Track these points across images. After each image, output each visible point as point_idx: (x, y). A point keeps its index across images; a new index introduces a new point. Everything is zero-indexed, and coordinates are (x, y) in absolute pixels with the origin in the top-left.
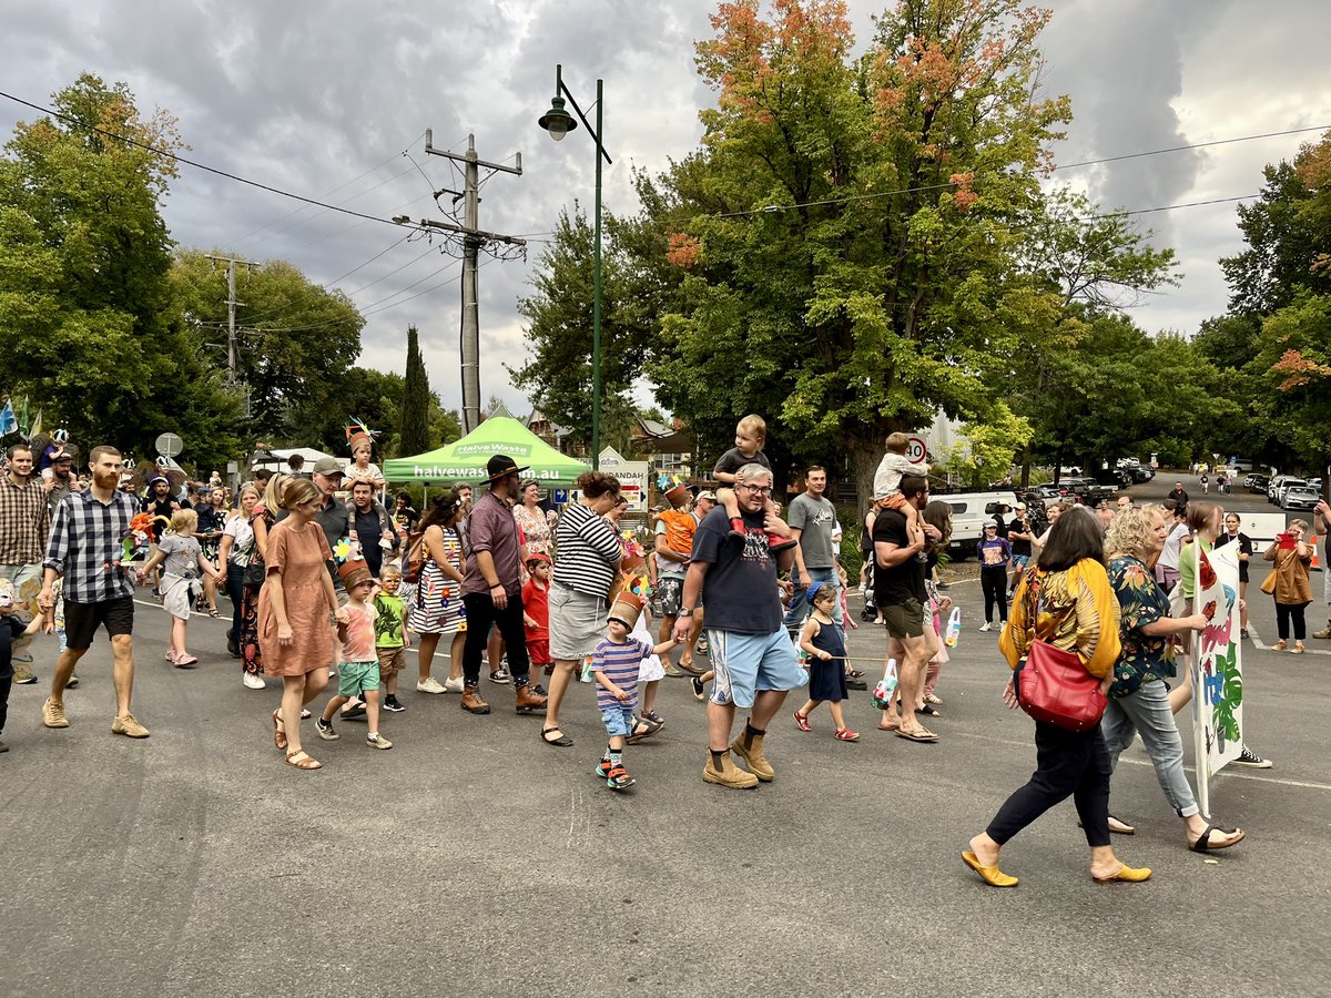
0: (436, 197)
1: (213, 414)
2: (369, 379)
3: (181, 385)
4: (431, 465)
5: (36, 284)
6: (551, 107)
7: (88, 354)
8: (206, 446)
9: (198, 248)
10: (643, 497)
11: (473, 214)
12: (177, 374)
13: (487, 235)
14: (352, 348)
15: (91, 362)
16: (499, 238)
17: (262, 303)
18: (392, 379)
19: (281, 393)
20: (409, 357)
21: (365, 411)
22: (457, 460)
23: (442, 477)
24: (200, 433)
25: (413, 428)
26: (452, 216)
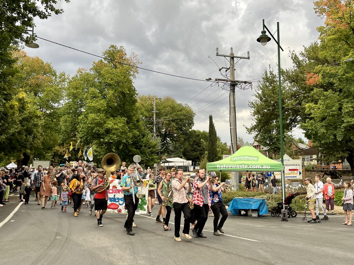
0: (220, 70)
1: (149, 148)
2: (197, 133)
3: (140, 139)
4: (223, 164)
5: (99, 111)
6: (261, 34)
7: (113, 132)
8: (147, 159)
9: (144, 95)
10: (300, 173)
11: (233, 74)
12: (139, 136)
13: (238, 82)
14: (191, 124)
15: (114, 134)
16: (242, 82)
17: (163, 111)
18: (204, 133)
19: (169, 139)
20: (210, 125)
21: (196, 144)
22: (232, 162)
23: (227, 169)
24: (146, 155)
25: (212, 149)
26: (225, 76)
